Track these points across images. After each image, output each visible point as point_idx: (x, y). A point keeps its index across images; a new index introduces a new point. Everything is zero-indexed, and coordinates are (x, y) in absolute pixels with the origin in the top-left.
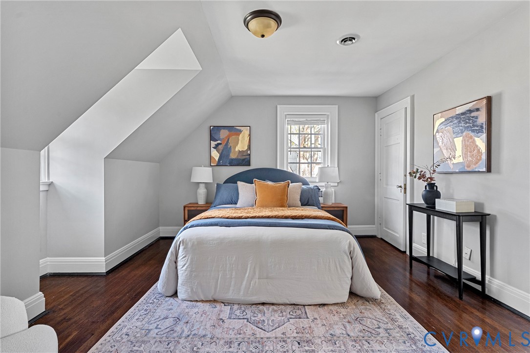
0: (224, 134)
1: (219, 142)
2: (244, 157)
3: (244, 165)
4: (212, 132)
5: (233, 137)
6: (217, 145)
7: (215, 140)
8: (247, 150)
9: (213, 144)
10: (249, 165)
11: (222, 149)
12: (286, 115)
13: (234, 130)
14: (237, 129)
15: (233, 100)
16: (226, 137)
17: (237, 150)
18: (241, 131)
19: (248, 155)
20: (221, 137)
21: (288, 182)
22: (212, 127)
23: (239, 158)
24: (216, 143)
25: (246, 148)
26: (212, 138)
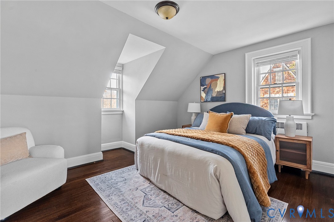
0: (208, 81)
1: (205, 86)
2: (221, 96)
3: (221, 101)
4: (201, 81)
5: (214, 82)
6: (204, 89)
7: (203, 86)
8: (223, 90)
9: (202, 88)
10: (225, 101)
11: (207, 91)
12: (254, 60)
13: (214, 78)
14: (216, 77)
15: (213, 57)
16: (210, 83)
17: (216, 91)
18: (218, 78)
19: (223, 94)
20: (207, 84)
21: (232, 113)
22: (201, 78)
23: (218, 96)
24: (204, 87)
25: (222, 89)
26: (202, 85)
